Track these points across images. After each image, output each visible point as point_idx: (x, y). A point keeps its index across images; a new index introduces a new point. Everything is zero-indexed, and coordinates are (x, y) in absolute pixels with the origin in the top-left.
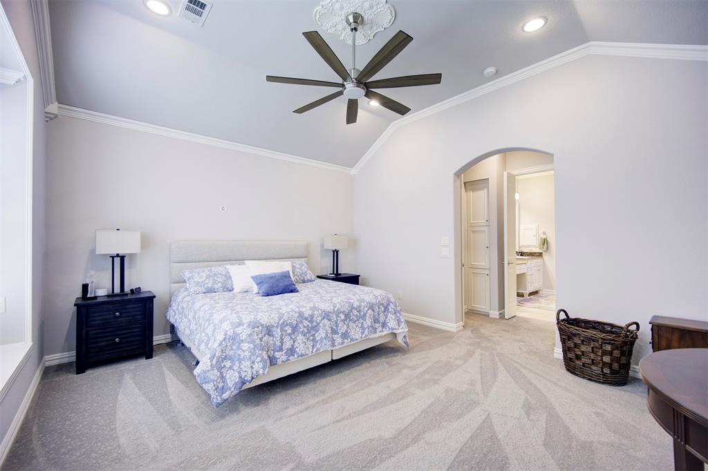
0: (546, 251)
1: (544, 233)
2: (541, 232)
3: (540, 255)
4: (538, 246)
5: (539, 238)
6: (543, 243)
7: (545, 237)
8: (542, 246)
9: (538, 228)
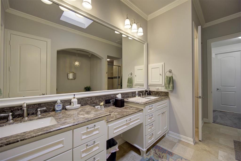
0: (172, 91)
1: (170, 72)
2: (167, 70)
3: (166, 95)
4: (164, 85)
5: (165, 76)
6: (168, 83)
7: (171, 76)
8: (167, 85)
9: (164, 67)
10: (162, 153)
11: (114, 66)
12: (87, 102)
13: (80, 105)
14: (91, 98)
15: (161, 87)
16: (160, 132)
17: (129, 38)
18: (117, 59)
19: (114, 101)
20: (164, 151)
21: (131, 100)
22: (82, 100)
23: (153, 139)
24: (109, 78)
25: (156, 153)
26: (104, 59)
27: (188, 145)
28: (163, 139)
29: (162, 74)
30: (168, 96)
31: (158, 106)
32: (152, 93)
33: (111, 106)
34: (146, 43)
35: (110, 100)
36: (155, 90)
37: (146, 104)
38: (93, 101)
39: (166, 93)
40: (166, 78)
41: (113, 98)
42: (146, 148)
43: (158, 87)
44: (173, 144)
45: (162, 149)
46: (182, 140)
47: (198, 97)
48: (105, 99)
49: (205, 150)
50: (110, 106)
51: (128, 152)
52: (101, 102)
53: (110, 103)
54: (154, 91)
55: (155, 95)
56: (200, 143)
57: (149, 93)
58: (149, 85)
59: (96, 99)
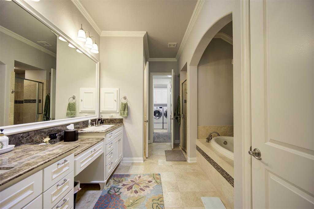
0: (126, 117)
1: (125, 98)
2: (122, 96)
3: (121, 121)
4: (118, 112)
5: (120, 103)
6: (124, 109)
7: (126, 102)
8: (123, 112)
9: (119, 92)
10: (121, 178)
11: (24, 80)
12: (20, 141)
13: (14, 145)
14: (28, 133)
15: (115, 114)
16: (117, 160)
17: (78, 51)
18: (35, 70)
19: (61, 135)
20: (122, 176)
21: (86, 130)
22: (13, 137)
23: (112, 168)
24: (16, 102)
25: (116, 181)
26: (6, 66)
27: (139, 164)
28: (118, 167)
29: (116, 100)
30: (122, 123)
31: (116, 133)
32: (105, 121)
33: (57, 142)
34: (99, 63)
35: (57, 133)
36: (109, 118)
37: (107, 132)
38: (30, 137)
39: (120, 120)
40: (121, 105)
41: (59, 131)
42: (106, 179)
43: (112, 114)
44: (128, 168)
45: (120, 175)
46: (135, 162)
47: (146, 121)
48: (49, 133)
49: (151, 163)
50: (55, 142)
51: (83, 195)
52: (45, 138)
53: (56, 137)
54: (107, 119)
55: (109, 123)
56: (147, 159)
57: (102, 122)
58: (100, 112)
59: (35, 134)
